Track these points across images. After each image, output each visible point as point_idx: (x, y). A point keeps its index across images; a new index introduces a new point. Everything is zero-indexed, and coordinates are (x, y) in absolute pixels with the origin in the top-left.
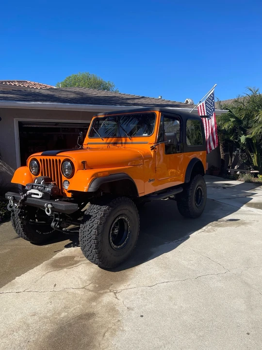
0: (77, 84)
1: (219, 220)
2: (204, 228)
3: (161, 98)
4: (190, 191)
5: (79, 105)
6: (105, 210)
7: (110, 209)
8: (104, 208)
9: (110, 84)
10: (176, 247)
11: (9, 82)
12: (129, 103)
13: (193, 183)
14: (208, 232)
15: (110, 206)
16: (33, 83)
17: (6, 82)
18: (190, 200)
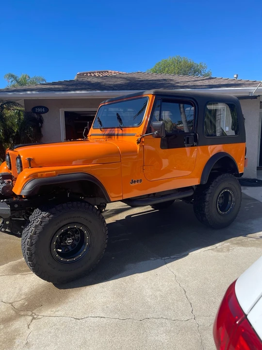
0: (167, 69)
1: (249, 235)
2: (217, 245)
3: (236, 78)
4: (208, 195)
5: (111, 91)
6: (43, 218)
7: (51, 216)
8: (44, 214)
9: (201, 66)
10: (157, 268)
11: (93, 73)
12: (178, 86)
13: (213, 185)
14: (218, 251)
15: (51, 213)
16: (113, 72)
17: (87, 73)
18: (206, 207)
